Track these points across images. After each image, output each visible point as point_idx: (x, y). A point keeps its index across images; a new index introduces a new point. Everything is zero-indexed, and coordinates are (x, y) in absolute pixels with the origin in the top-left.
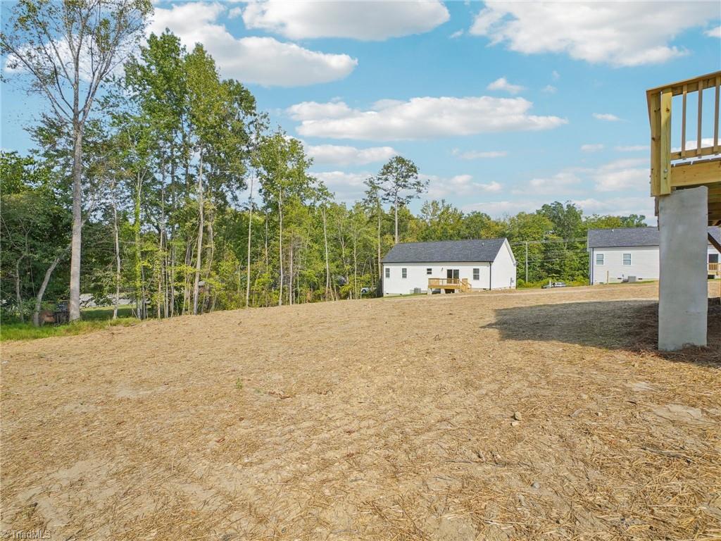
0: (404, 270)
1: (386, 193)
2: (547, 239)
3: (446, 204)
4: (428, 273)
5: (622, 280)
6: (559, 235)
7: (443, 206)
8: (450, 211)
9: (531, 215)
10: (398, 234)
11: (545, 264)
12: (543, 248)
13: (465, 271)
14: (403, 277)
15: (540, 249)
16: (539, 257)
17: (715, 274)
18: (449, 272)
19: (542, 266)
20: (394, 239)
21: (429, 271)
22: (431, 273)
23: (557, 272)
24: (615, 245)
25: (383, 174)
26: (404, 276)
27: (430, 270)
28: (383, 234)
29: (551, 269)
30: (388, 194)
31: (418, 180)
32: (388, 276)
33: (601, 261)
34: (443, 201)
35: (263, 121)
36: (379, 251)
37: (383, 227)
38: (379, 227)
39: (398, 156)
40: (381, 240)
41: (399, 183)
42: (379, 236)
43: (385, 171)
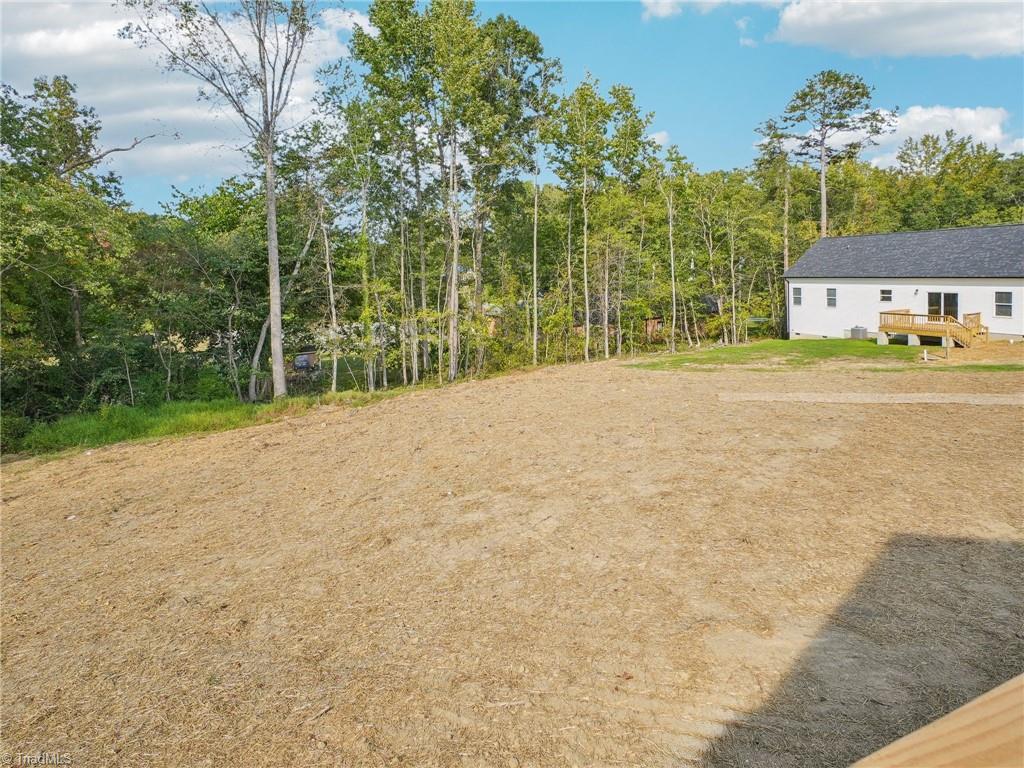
0: (831, 293)
1: (803, 142)
3: (956, 139)
4: (884, 299)
7: (951, 143)
8: (968, 150)
10: (830, 216)
13: (975, 298)
14: (829, 304)
18: (934, 299)
20: (819, 228)
21: (886, 296)
22: (889, 299)
25: (794, 109)
26: (832, 302)
27: (889, 292)
28: (796, 218)
30: (808, 144)
31: (873, 109)
32: (798, 301)
34: (949, 134)
35: (552, 70)
36: (786, 252)
37: (795, 207)
38: (786, 208)
39: (826, 70)
40: (788, 231)
41: (828, 121)
42: (786, 226)
43: (799, 102)
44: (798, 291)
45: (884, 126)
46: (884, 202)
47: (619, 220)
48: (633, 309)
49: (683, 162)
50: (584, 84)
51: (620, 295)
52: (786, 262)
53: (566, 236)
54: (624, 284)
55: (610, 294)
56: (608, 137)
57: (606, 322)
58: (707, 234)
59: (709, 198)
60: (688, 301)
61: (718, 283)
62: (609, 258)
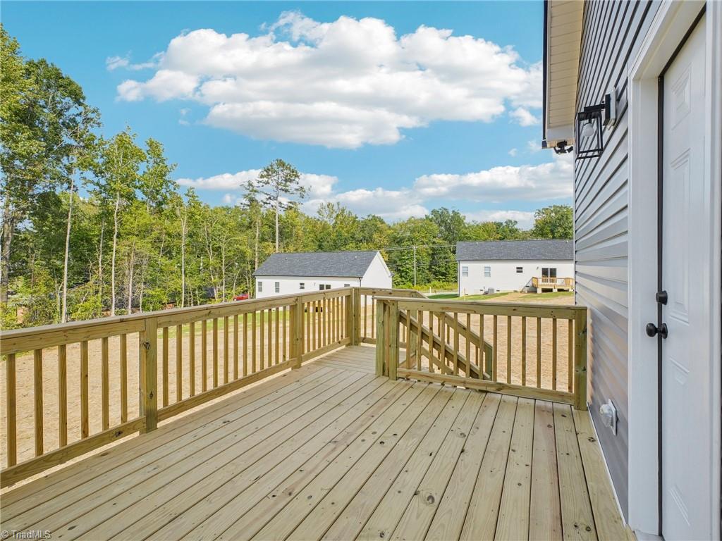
0: (277, 284)
1: (268, 197)
2: (434, 243)
3: (341, 206)
5: (483, 292)
6: (445, 239)
7: (339, 208)
8: (345, 213)
9: (421, 219)
10: (281, 241)
11: (433, 267)
12: (431, 252)
15: (428, 253)
16: (428, 260)
17: (553, 287)
19: (430, 269)
20: (275, 247)
22: (303, 288)
23: (443, 274)
24: (477, 258)
25: (263, 177)
26: (277, 290)
27: (303, 284)
28: (263, 240)
29: (438, 272)
30: (270, 198)
31: (301, 185)
32: (260, 289)
33: (466, 273)
34: (338, 204)
35: (90, 115)
36: (256, 260)
37: (263, 234)
38: (257, 234)
39: (279, 159)
40: (259, 248)
41: (280, 187)
42: (256, 245)
43: (265, 173)
44: (260, 284)
45: (305, 194)
46: (312, 235)
47: (144, 232)
48: (153, 296)
49: (196, 199)
50: (124, 133)
51: (143, 286)
52: (256, 266)
53: (99, 241)
54: (146, 279)
55: (133, 285)
56: (140, 173)
57: (130, 306)
58: (209, 246)
59: (211, 223)
60: (194, 290)
61: (215, 278)
62: (133, 259)
